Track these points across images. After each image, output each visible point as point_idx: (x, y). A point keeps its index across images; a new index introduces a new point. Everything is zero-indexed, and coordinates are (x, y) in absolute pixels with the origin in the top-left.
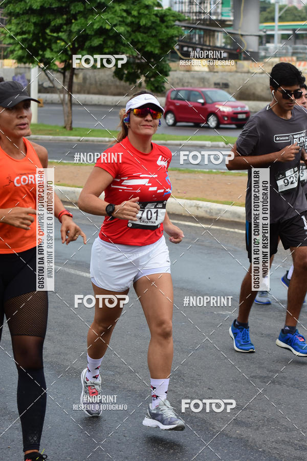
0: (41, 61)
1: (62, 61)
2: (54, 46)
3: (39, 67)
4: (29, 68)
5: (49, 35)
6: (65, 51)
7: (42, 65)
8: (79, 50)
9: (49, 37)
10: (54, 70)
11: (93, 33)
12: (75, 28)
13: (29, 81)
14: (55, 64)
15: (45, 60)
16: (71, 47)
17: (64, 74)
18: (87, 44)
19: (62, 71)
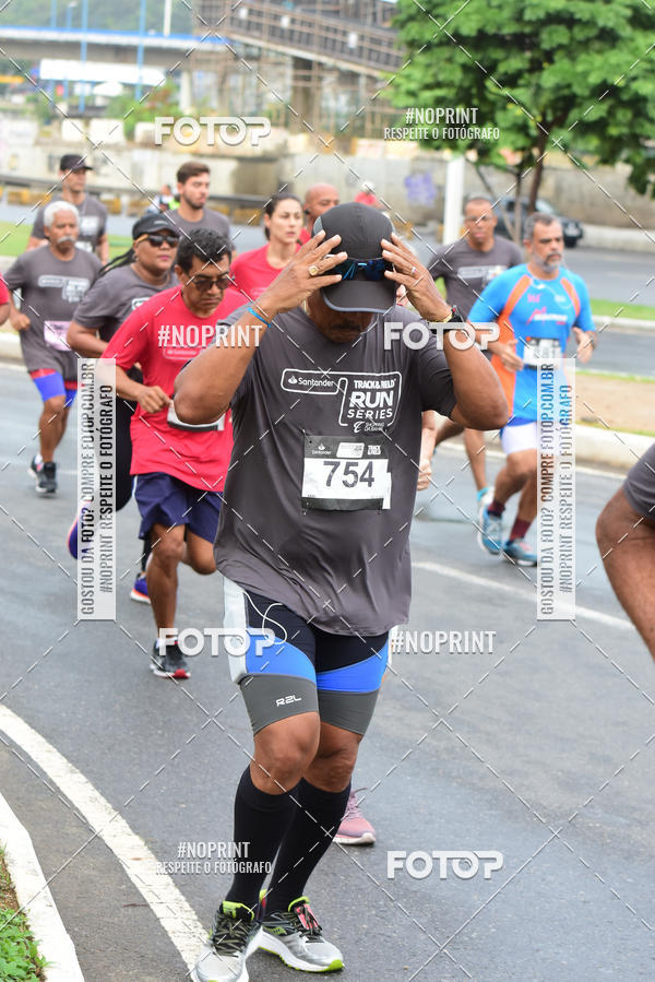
0: (471, 146)
1: (517, 150)
2: (499, 116)
3: (467, 160)
4: (443, 162)
5: (491, 93)
6: (522, 128)
7: (473, 155)
8: (555, 129)
9: (491, 97)
10: (498, 167)
11: (586, 93)
12: (549, 78)
13: (441, 189)
14: (499, 155)
15: (480, 145)
16: (539, 119)
17: (519, 176)
18: (574, 115)
19: (516, 170)
